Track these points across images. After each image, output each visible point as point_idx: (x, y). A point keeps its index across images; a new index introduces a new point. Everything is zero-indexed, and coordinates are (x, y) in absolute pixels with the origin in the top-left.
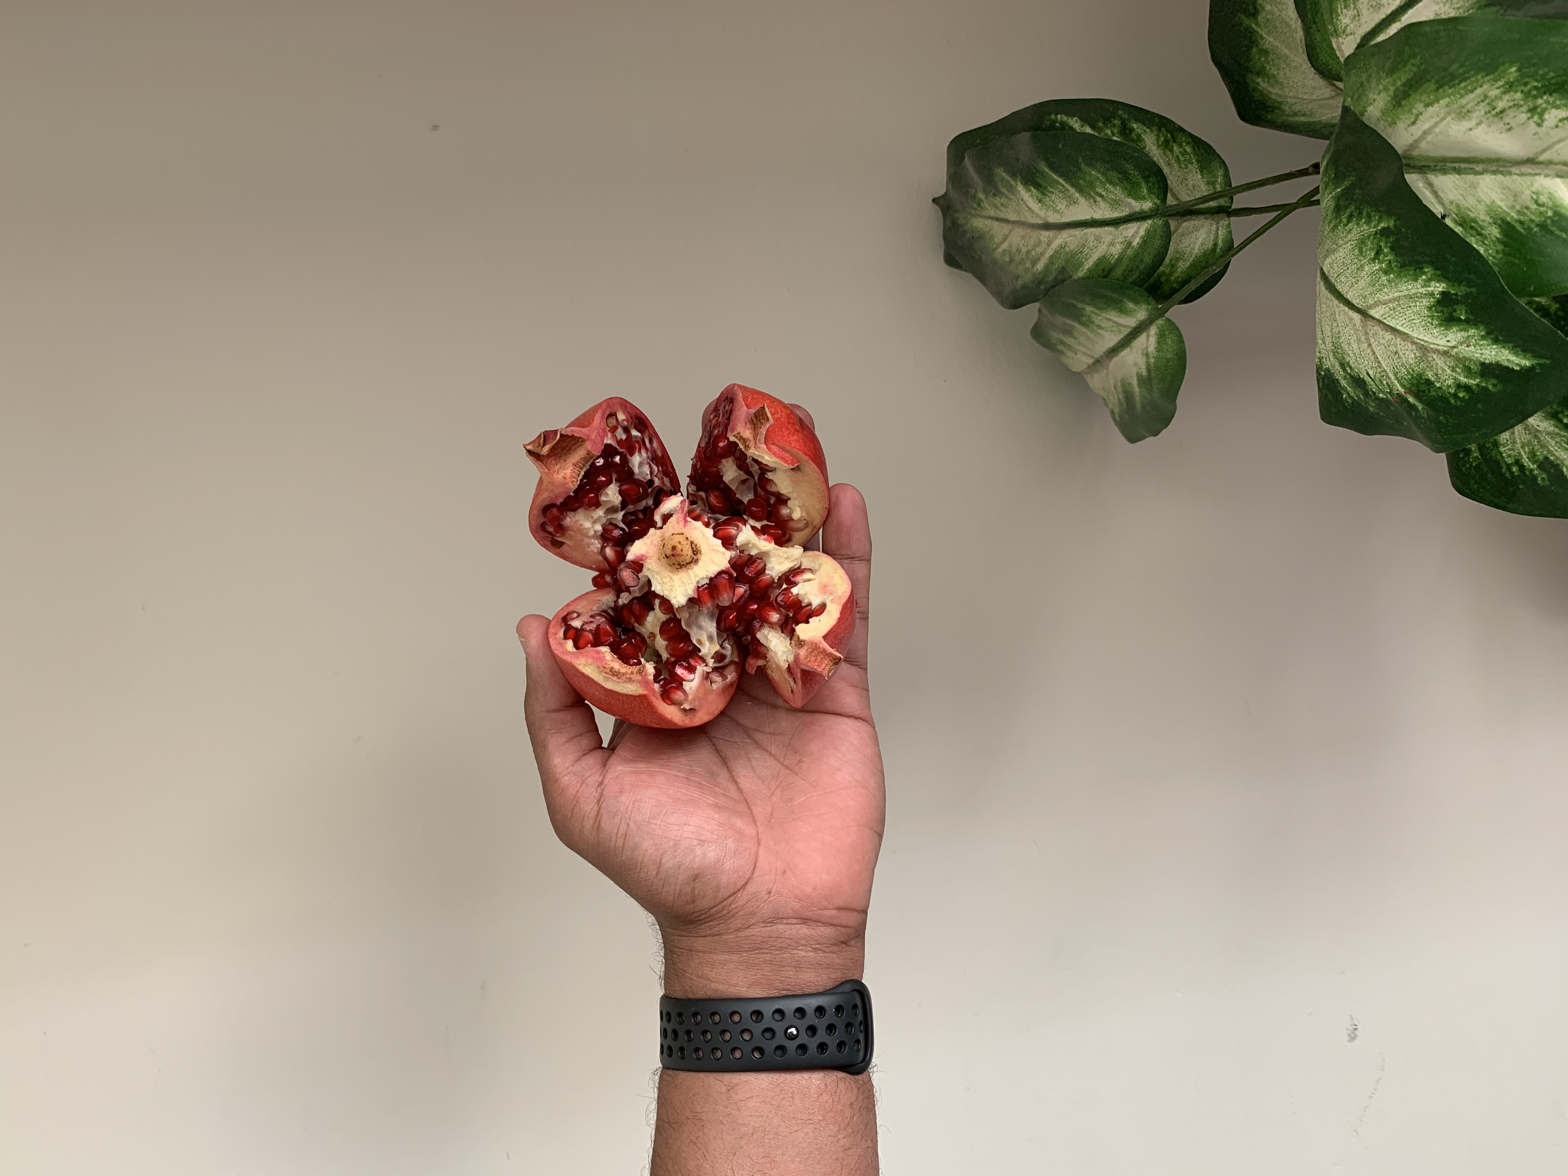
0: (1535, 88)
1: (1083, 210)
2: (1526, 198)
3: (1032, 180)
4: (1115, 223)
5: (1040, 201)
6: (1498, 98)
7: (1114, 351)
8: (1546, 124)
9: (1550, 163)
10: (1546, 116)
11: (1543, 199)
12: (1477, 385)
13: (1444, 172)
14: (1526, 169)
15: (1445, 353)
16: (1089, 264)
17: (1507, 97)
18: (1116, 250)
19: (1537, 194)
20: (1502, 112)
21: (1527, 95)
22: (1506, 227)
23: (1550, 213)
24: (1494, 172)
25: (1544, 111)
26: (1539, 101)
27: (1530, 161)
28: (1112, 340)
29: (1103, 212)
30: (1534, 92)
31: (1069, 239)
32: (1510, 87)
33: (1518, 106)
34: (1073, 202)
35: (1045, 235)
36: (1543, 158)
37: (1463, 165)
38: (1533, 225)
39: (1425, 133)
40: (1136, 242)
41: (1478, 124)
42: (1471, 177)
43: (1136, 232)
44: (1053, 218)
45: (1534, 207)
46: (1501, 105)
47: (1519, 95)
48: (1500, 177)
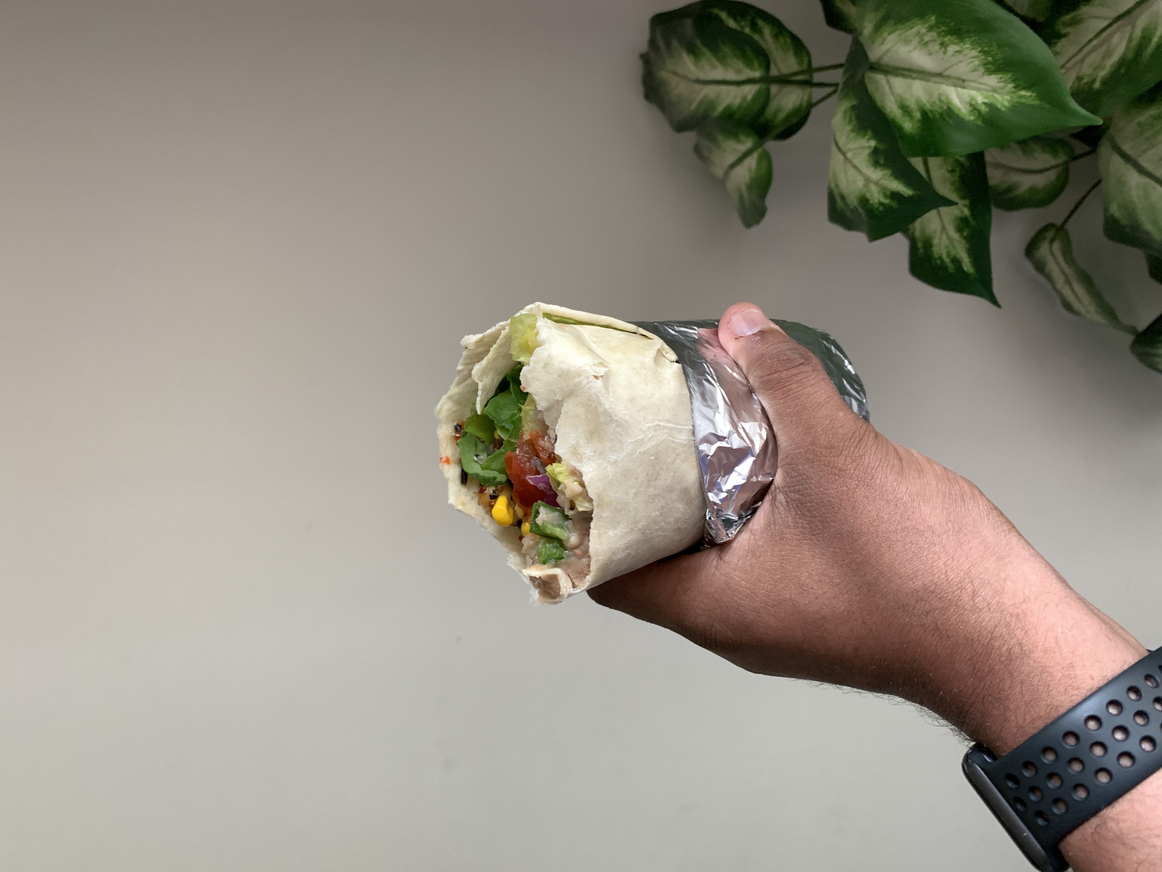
0: (943, 31)
1: (719, 73)
2: (935, 98)
3: (692, 50)
4: (739, 83)
5: (696, 65)
6: (925, 34)
7: (733, 166)
8: (947, 53)
9: (949, 77)
10: (948, 48)
11: (943, 99)
12: (888, 204)
13: (897, 75)
14: (938, 79)
15: (876, 183)
16: (720, 108)
17: (930, 34)
18: (737, 102)
19: (940, 94)
20: (927, 43)
21: (939, 34)
22: (924, 113)
23: (945, 108)
24: (922, 79)
25: (948, 45)
26: (946, 39)
27: (940, 75)
28: (731, 158)
29: (731, 76)
30: (943, 33)
31: (711, 91)
32: (931, 29)
33: (933, 41)
34: (714, 67)
35: (698, 87)
36: (946, 73)
37: (906, 73)
38: (936, 114)
39: (888, 51)
40: (749, 97)
41: (915, 48)
42: (908, 81)
43: (750, 91)
44: (702, 76)
45: (938, 102)
46: (927, 38)
47: (935, 34)
48: (924, 83)
